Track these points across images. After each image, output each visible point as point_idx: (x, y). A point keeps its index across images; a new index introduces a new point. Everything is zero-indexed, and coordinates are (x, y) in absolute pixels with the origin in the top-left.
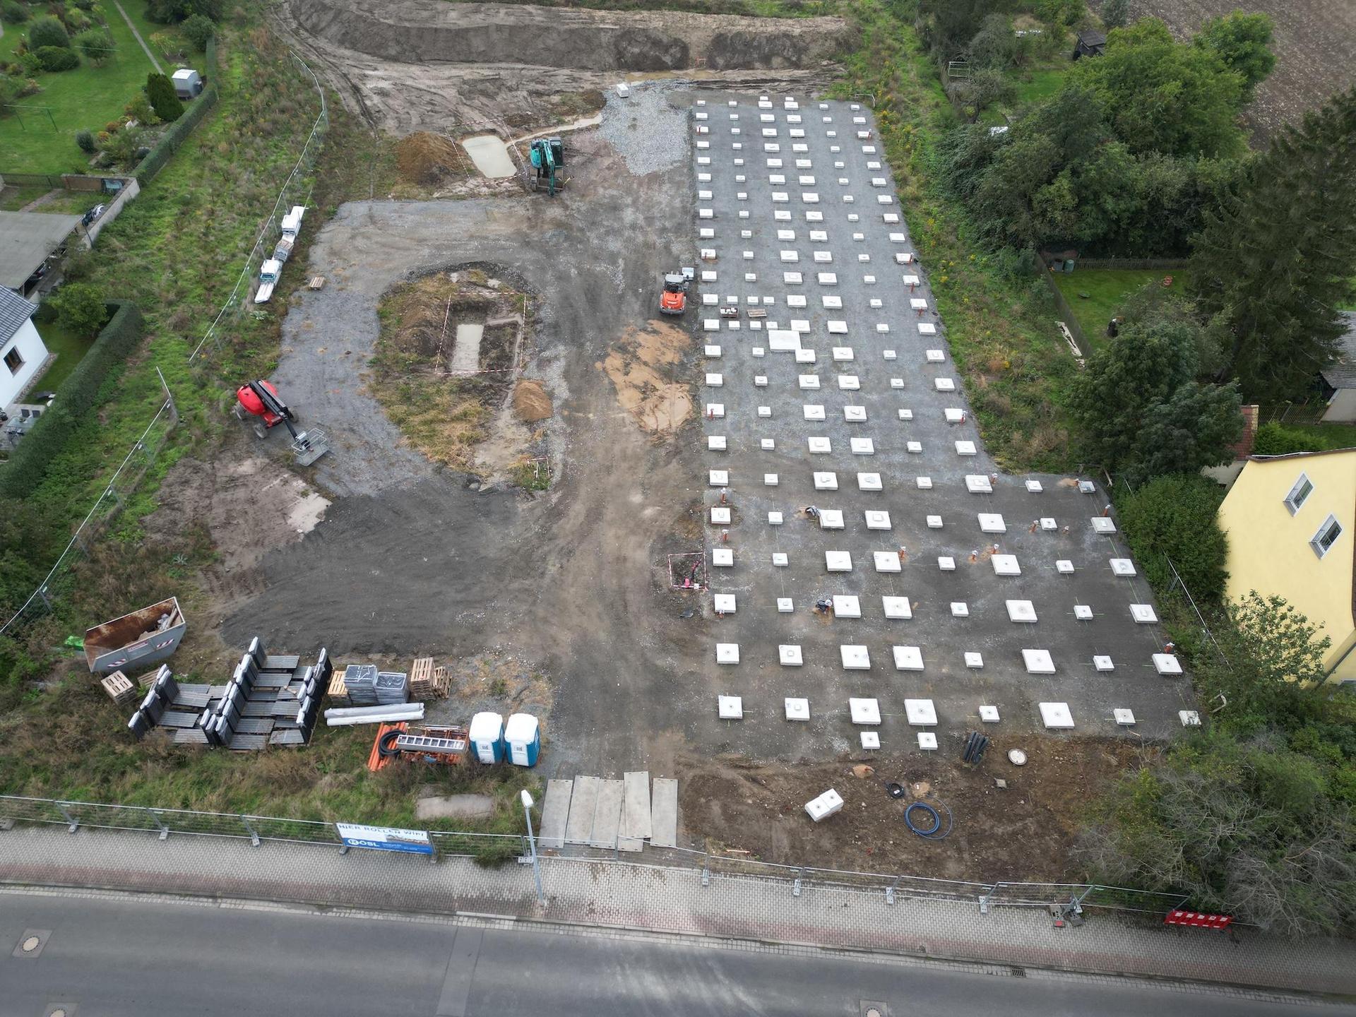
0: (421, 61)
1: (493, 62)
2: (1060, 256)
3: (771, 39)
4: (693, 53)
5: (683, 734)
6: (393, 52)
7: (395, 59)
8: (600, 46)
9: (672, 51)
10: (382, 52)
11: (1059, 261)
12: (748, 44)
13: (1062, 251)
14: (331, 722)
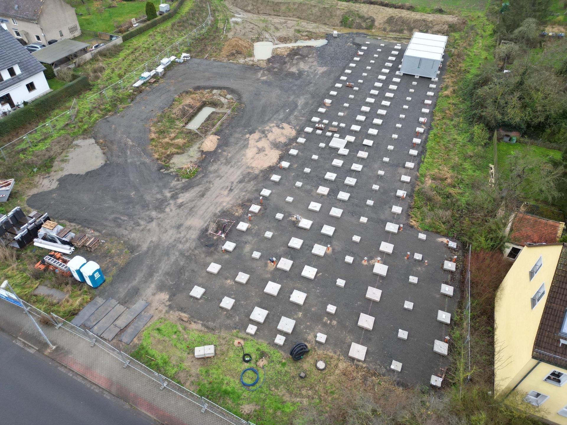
0: (259, 13)
1: (287, 17)
2: (509, 134)
3: (416, 21)
4: (376, 24)
5: (168, 297)
6: (249, 8)
7: (249, 12)
8: (336, 16)
9: (368, 21)
10: (246, 8)
11: (507, 136)
12: (403, 22)
13: (511, 131)
14: (35, 244)
